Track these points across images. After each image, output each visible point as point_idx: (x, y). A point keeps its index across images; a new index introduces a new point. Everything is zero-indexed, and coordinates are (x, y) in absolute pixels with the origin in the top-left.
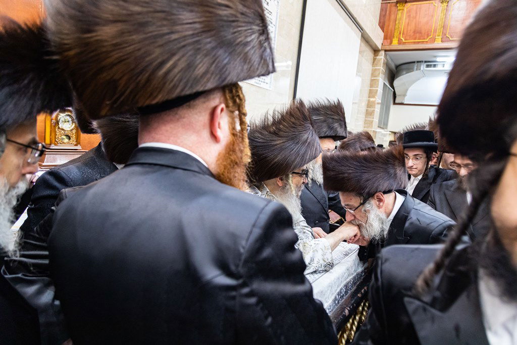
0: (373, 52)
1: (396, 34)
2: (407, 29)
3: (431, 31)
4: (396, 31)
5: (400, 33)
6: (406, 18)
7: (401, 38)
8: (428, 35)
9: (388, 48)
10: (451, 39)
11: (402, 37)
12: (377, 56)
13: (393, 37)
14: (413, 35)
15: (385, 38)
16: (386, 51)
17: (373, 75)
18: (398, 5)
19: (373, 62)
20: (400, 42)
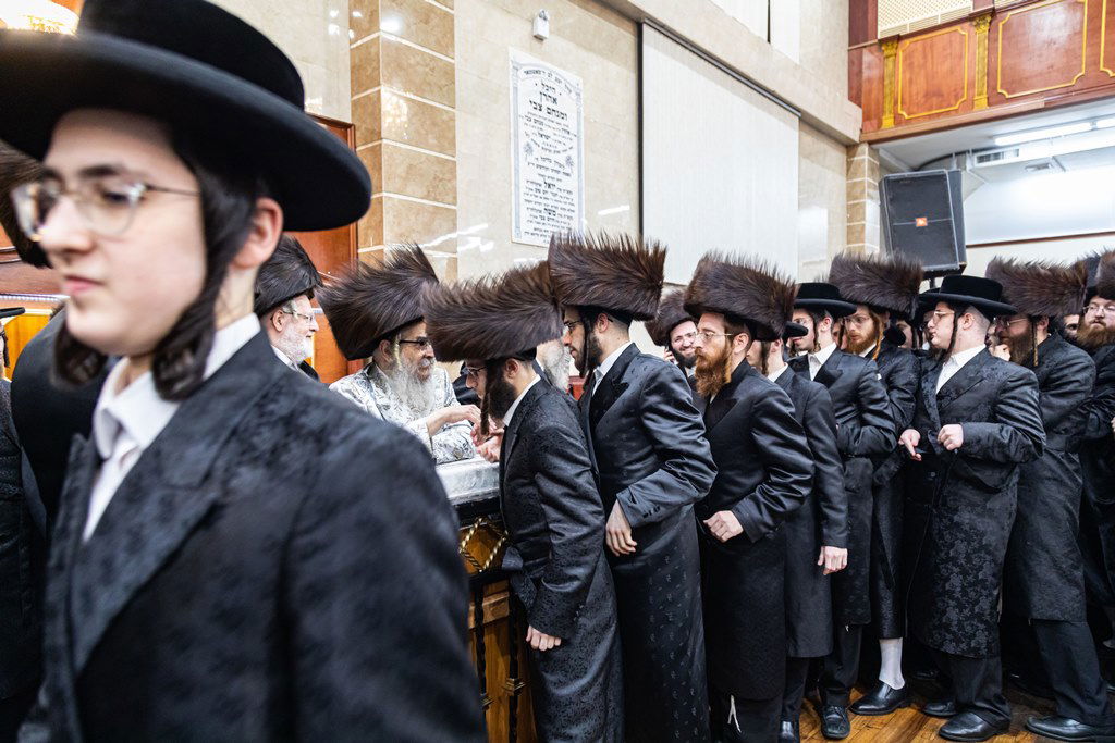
0: (844, 150)
1: (888, 106)
2: (910, 92)
3: (963, 88)
4: (887, 100)
5: (896, 103)
6: (904, 72)
7: (900, 112)
8: (957, 98)
9: (873, 137)
10: (1008, 96)
11: (902, 109)
12: (854, 156)
13: (883, 112)
14: (926, 102)
15: (866, 117)
16: (870, 143)
17: (850, 195)
18: (883, 48)
19: (848, 170)
20: (898, 120)
